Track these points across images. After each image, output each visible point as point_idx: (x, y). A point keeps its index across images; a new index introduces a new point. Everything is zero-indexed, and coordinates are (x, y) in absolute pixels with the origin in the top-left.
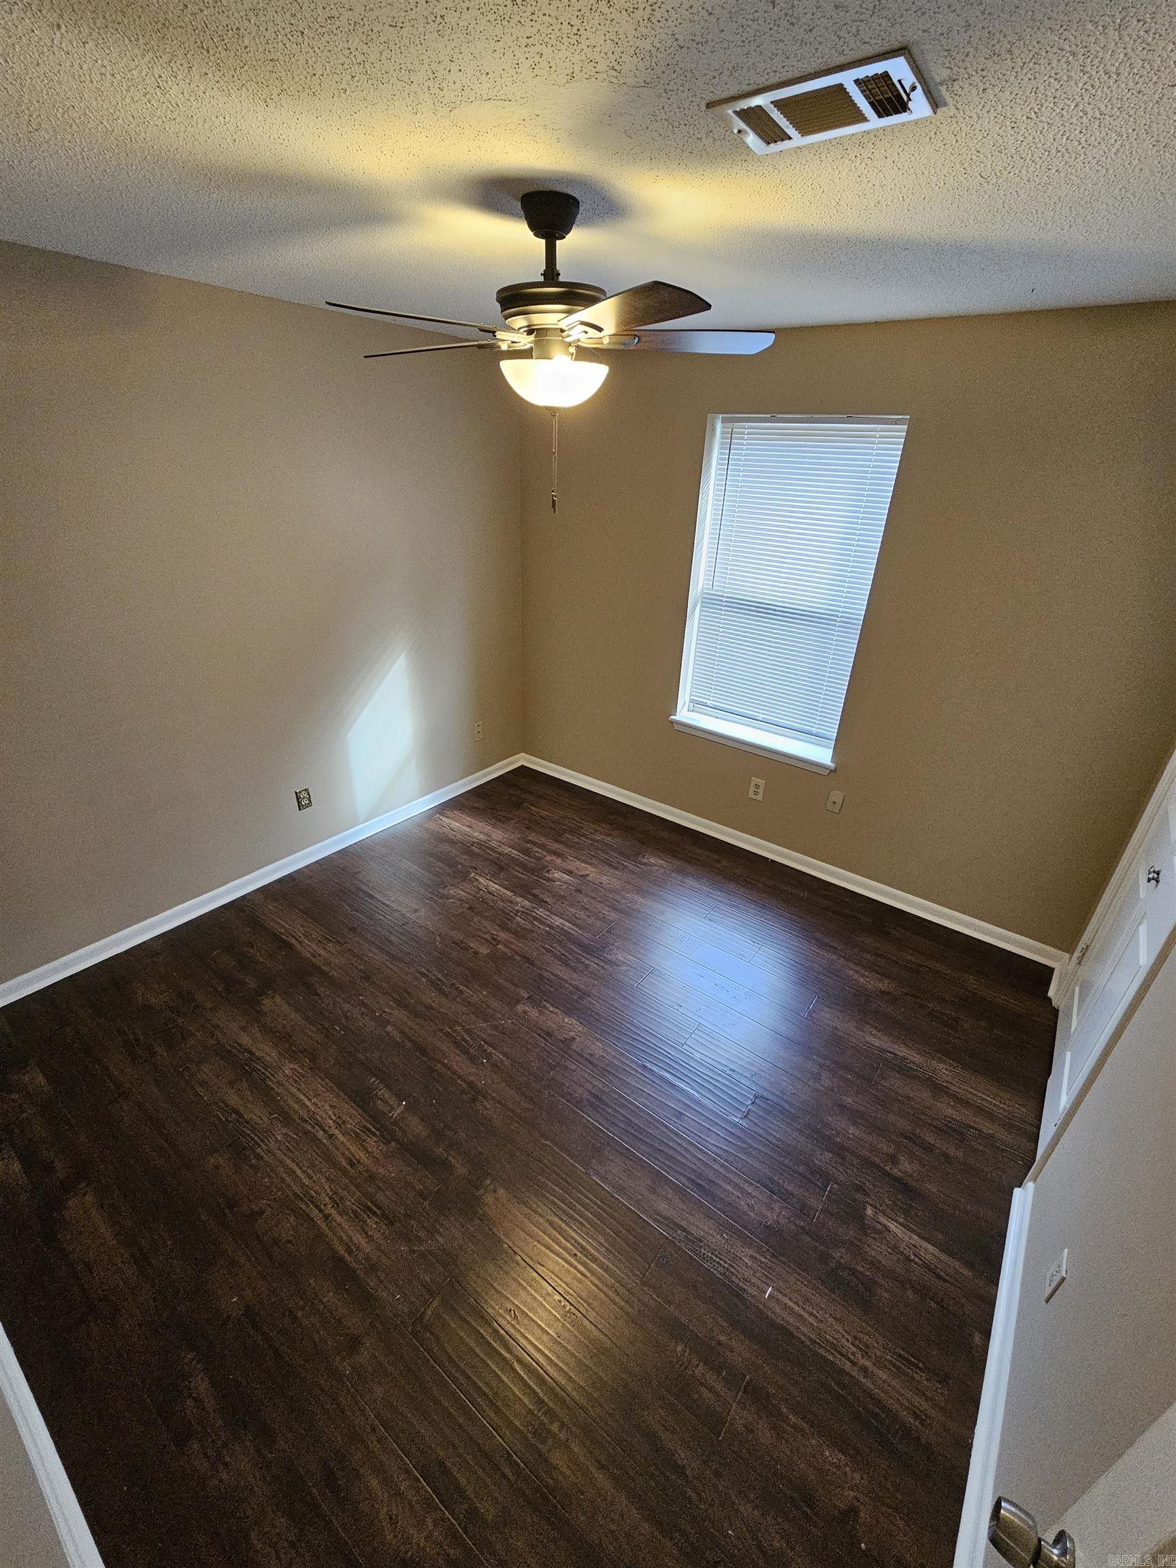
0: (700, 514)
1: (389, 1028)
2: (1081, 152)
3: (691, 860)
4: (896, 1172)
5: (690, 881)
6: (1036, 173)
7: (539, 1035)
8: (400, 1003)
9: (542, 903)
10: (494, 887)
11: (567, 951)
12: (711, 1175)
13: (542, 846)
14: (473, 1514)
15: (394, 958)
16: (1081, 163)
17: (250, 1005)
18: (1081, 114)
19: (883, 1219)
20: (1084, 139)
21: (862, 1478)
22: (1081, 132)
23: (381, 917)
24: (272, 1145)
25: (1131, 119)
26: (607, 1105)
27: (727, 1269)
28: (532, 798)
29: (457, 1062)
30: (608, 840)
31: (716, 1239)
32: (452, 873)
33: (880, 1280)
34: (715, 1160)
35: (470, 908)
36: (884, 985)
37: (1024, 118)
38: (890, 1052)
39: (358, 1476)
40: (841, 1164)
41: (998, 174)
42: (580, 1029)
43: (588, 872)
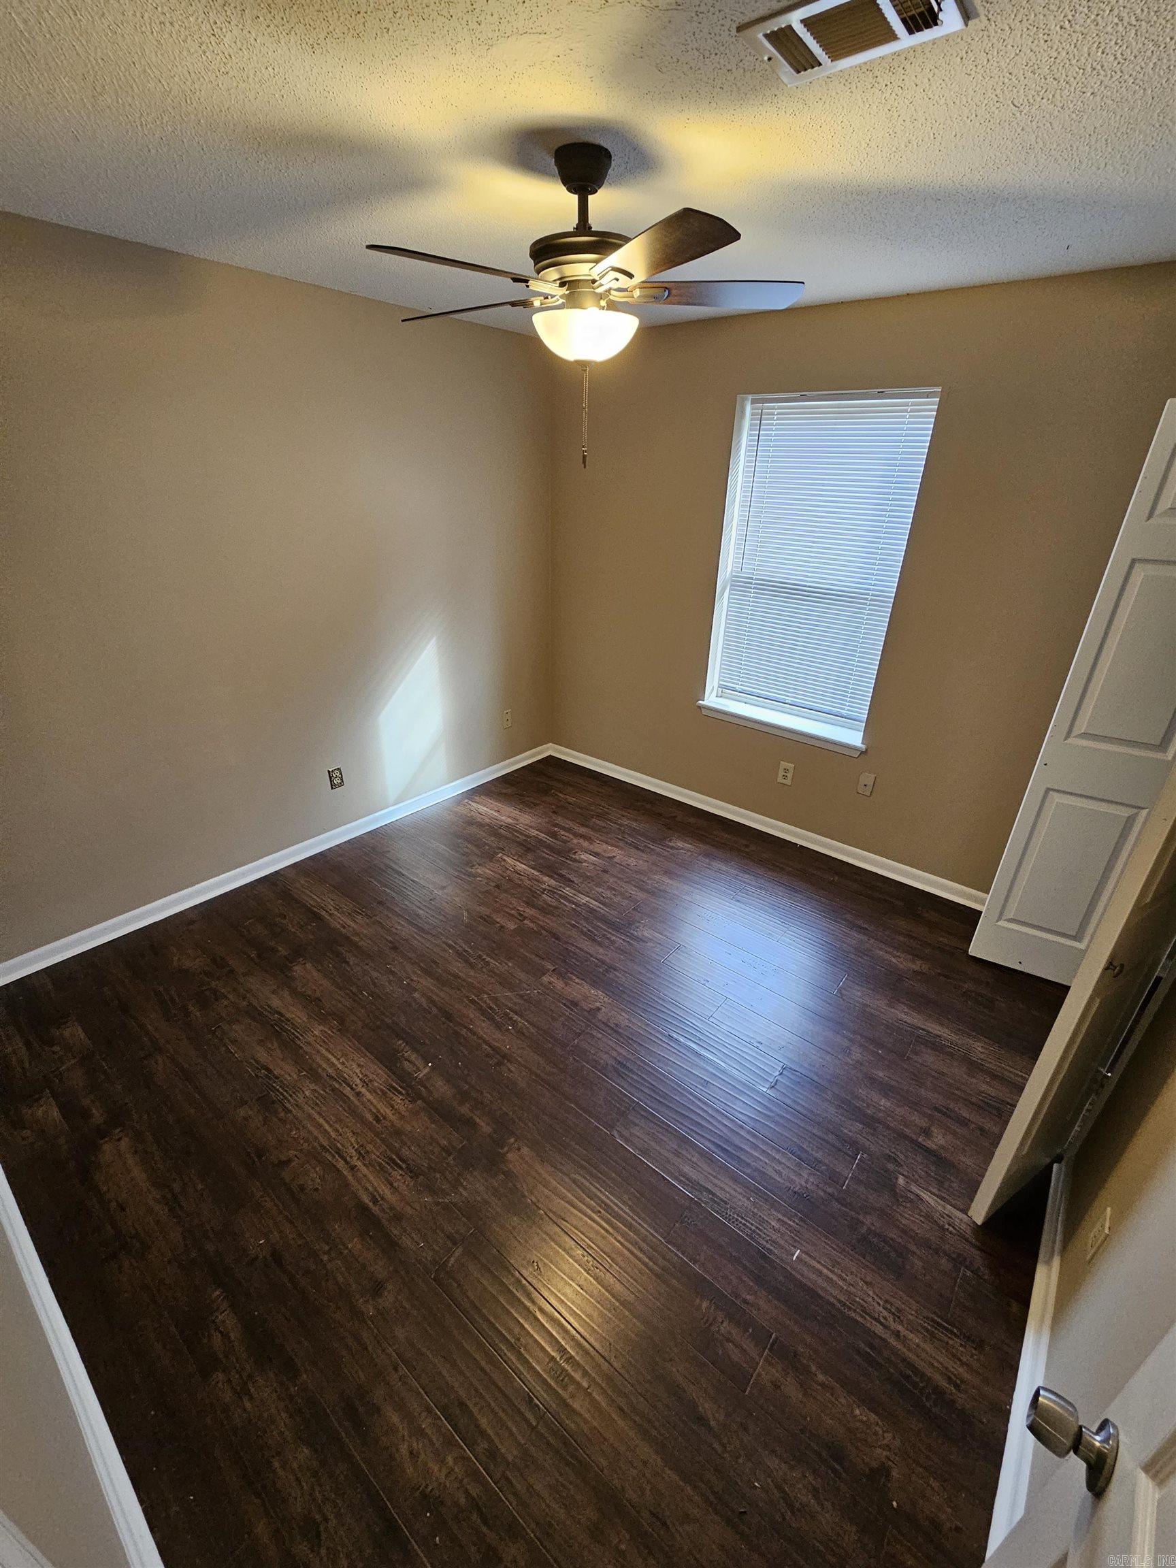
0: (730, 496)
1: (416, 995)
2: (1117, 69)
3: (721, 845)
4: (929, 1144)
5: (717, 865)
6: (1071, 98)
7: (565, 1005)
8: (427, 973)
9: (569, 882)
10: (521, 867)
11: (594, 928)
12: (737, 1141)
13: (569, 830)
14: (493, 1454)
15: (422, 930)
16: (1117, 83)
17: (281, 971)
18: (1116, 20)
19: (914, 1188)
20: (1120, 51)
21: (894, 1438)
22: (1116, 44)
23: (410, 893)
24: (301, 1100)
25: (1169, 25)
26: (631, 1071)
27: (754, 1231)
28: (561, 786)
29: (484, 1028)
30: (634, 824)
31: (742, 1201)
32: (479, 853)
33: (913, 1248)
34: (742, 1127)
35: (497, 886)
36: (917, 966)
37: (1058, 28)
38: (923, 1029)
39: (378, 1410)
40: (873, 1135)
41: (1032, 101)
42: (606, 999)
43: (614, 854)
